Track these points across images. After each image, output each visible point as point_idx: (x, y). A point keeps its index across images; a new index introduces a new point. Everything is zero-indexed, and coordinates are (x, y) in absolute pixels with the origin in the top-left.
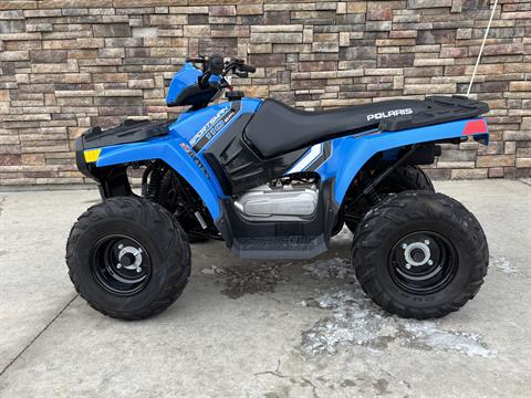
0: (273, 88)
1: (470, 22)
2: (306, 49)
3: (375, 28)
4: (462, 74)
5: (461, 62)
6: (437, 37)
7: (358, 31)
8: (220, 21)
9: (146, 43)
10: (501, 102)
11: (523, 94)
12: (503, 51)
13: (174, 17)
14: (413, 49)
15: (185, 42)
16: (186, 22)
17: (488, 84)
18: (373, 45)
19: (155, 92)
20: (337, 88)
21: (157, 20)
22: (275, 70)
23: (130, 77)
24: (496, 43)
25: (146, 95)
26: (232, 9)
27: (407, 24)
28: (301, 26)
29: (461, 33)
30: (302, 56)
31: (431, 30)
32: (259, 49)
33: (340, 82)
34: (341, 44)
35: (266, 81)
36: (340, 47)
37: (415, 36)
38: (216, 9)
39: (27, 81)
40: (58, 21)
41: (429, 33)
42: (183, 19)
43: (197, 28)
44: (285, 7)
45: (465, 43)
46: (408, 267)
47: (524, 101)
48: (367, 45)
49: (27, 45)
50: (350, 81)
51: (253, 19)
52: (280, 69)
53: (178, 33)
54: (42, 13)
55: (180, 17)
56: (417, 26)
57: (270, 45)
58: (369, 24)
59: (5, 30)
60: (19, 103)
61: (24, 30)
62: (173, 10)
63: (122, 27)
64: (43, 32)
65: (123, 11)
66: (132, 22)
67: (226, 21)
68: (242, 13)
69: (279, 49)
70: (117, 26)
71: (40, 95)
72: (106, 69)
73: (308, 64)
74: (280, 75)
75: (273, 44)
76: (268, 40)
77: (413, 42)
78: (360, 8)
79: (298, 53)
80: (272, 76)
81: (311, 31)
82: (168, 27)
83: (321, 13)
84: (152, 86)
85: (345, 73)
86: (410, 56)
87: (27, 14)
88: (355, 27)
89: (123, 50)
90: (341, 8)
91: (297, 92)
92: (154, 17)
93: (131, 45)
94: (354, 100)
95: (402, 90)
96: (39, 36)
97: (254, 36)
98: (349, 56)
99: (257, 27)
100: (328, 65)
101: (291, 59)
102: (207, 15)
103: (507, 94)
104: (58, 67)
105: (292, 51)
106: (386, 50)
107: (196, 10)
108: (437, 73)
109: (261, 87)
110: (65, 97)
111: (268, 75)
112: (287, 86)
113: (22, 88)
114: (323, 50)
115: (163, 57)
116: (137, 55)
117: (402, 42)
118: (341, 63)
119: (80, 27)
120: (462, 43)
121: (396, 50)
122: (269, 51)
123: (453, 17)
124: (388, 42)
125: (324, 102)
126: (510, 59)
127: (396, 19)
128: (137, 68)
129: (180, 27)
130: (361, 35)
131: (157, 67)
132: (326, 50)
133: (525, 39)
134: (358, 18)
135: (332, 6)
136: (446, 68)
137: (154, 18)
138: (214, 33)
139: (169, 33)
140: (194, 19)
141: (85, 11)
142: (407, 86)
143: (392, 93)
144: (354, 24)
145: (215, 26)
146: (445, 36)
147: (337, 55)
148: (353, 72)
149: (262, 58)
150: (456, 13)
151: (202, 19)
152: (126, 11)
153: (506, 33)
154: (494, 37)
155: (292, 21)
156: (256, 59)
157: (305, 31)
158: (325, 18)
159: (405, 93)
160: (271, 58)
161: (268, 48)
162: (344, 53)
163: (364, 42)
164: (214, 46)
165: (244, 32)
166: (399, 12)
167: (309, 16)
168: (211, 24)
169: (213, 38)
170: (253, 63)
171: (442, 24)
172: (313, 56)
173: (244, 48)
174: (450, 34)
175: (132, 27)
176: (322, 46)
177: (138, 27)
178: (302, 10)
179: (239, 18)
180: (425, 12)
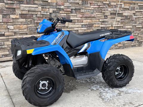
0: (28, 26)
1: (84, 8)
2: (39, 13)
3: (59, 8)
4: (82, 22)
5: (82, 19)
6: (76, 11)
7: (54, 8)
8: (9, 2)
11: (97, 28)
12: (92, 16)
17: (89, 25)
18: (59, 13)
22: (29, 20)
24: (90, 14)
27: (68, 7)
28: (37, 6)
29: (82, 11)
30: (38, 16)
32: (24, 12)
35: (26, 23)
36: (50, 13)
41: (74, 10)
45: (83, 13)
46: (116, 74)
48: (57, 13)
51: (21, 2)
52: (31, 19)
56: (71, 8)
57: (27, 11)
58: (58, 6)
67: (11, 2)
69: (30, 13)
73: (40, 18)
74: (31, 22)
77: (70, 12)
78: (55, 1)
79: (37, 14)
80: (28, 22)
81: (41, 7)
86: (69, 16)
88: (54, 7)
90: (49, 1)
91: (37, 27)
97: (22, 8)
99: (22, 5)
100: (46, 18)
101: (34, 16)
103: (93, 28)
105: (35, 13)
106: (62, 15)
108: (76, 22)
109: (25, 25)
111: (27, 21)
112: (33, 25)
117: (67, 12)
120: (82, 13)
121: (65, 15)
122: (27, 13)
123: (79, 6)
124: (63, 12)
126: (93, 18)
127: (65, 5)
132: (45, 14)
133: (96, 13)
134: (54, 4)
136: (79, 20)
138: (7, 6)
142: (69, 26)
143: (65, 28)
145: (7, 4)
146: (78, 11)
147: (49, 16)
149: (25, 15)
150: (80, 5)
151: (2, 1)
153: (92, 11)
154: (89, 12)
155: (34, 4)
156: (22, 16)
157: (39, 7)
158: (44, 3)
159: (69, 28)
160: (28, 15)
161: (27, 12)
162: (51, 15)
163: (56, 12)
164: (7, 11)
165: (18, 6)
166: (65, 3)
167: (39, 3)
168: (5, 3)
169: (6, 8)
170: (21, 17)
171: (77, 8)
172: (41, 15)
173: (18, 12)
174: (79, 11)
176: (44, 12)
178: (37, 1)
179: (16, 1)
180: (72, 4)
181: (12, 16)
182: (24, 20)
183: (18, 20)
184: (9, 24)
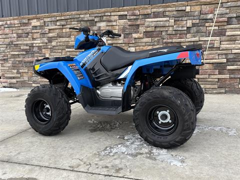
0: (155, 47)
2: (171, 29)
3: (205, 18)
6: (239, 21)
8: (132, 17)
9: (101, 29)
13: (113, 17)
14: (225, 27)
15: (117, 27)
18: (204, 26)
21: (106, 19)
22: (156, 39)
26: (137, 12)
27: (221, 15)
28: (168, 18)
30: (169, 32)
31: (236, 17)
32: (149, 29)
33: (187, 44)
34: (188, 26)
36: (187, 28)
37: (226, 20)
38: (130, 13)
39: (56, 45)
40: (69, 21)
41: (234, 19)
42: (117, 18)
43: (122, 21)
44: (161, 10)
46: (160, 122)
48: (201, 26)
49: (57, 31)
50: (192, 43)
51: (147, 16)
52: (158, 38)
53: (114, 24)
54: (63, 18)
55: (116, 17)
56: (227, 16)
58: (202, 16)
59: (50, 25)
60: (53, 54)
61: (56, 25)
62: (113, 14)
63: (92, 22)
64: (63, 25)
66: (96, 20)
67: (135, 17)
68: (142, 13)
69: (158, 29)
70: (90, 22)
71: (60, 51)
73: (172, 36)
74: (158, 42)
75: (155, 27)
76: (153, 25)
77: (226, 24)
78: (198, 8)
79: (167, 31)
80: (155, 42)
81: (173, 21)
82: (111, 21)
83: (178, 12)
85: (189, 40)
86: (224, 30)
87: (58, 18)
88: (195, 18)
90: (188, 9)
92: (105, 17)
93: (96, 29)
95: (219, 48)
96: (61, 27)
97: (147, 24)
98: (192, 31)
99: (148, 19)
100: (181, 36)
101: (163, 34)
102: (127, 15)
104: (67, 39)
105: (164, 30)
106: (210, 28)
107: (122, 13)
108: (238, 39)
110: (69, 51)
111: (153, 41)
112: (161, 46)
113: (54, 48)
114: (179, 29)
117: (219, 24)
118: (188, 35)
119: (76, 23)
121: (217, 28)
122: (154, 30)
124: (212, 24)
129: (115, 21)
130: (197, 21)
132: (180, 29)
134: (196, 13)
135: (183, 8)
138: (129, 23)
139: (110, 24)
140: (121, 17)
141: (78, 16)
142: (221, 46)
143: (214, 49)
144: (194, 16)
145: (130, 20)
147: (186, 31)
148: (193, 39)
149: (150, 33)
151: (125, 17)
152: (94, 15)
155: (165, 16)
156: (147, 34)
157: (170, 20)
158: (181, 14)
159: (221, 49)
160: (154, 33)
162: (190, 30)
163: (200, 24)
164: (129, 29)
165: (142, 22)
167: (172, 14)
169: (129, 25)
170: (146, 36)
173: (142, 29)
175: (96, 22)
176: (178, 27)
177: (98, 22)
178: (169, 11)
179: (140, 16)
180: (232, 9)
181: (135, 35)
182: (149, 40)
183: (142, 40)
184: (131, 45)
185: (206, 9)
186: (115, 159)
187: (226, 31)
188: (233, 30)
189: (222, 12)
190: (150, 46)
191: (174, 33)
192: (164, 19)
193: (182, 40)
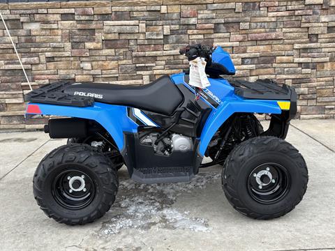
0: (120, 62)
1: (248, 18)
2: (142, 37)
3: (186, 23)
4: (245, 52)
5: (244, 44)
6: (227, 28)
7: (175, 25)
8: (83, 18)
9: (33, 33)
10: (271, 70)
11: (285, 65)
12: (270, 37)
13: (51, 16)
14: (212, 36)
15: (60, 32)
16: (60, 19)
17: (262, 58)
18: (186, 33)
19: (40, 66)
20: (164, 63)
21: (40, 18)
22: (122, 51)
23: (22, 57)
24: (266, 32)
25: (34, 68)
26: (90, 11)
27: (207, 20)
28: (137, 21)
29: (243, 25)
30: (139, 41)
31: (224, 24)
32: (110, 36)
33: (166, 58)
34: (165, 34)
35: (116, 58)
36: (164, 36)
37: (213, 27)
38: (80, 10)
41: (222, 25)
42: (58, 17)
43: (67, 23)
44: (126, 8)
45: (246, 32)
47: (286, 69)
48: (182, 33)
50: (172, 58)
51: (105, 17)
52: (124, 50)
53: (54, 26)
55: (55, 16)
56: (214, 21)
57: (117, 34)
58: (182, 20)
62: (50, 11)
63: (16, 22)
65: (16, 12)
66: (22, 19)
67: (87, 18)
68: (98, 13)
69: (123, 37)
70: (12, 22)
72: (5, 51)
73: (143, 46)
74: (125, 54)
75: (119, 33)
76: (116, 31)
77: (212, 31)
78: (176, 9)
79: (137, 39)
80: (120, 54)
81: (144, 25)
82: (48, 22)
83: (151, 13)
84: (37, 62)
85: (168, 53)
86: (210, 40)
88: (174, 22)
89: (16, 38)
90: (164, 9)
91: (137, 65)
92: (38, 15)
93: (22, 35)
94: (175, 70)
97: (106, 28)
98: (170, 41)
99: (108, 22)
100: (157, 47)
101: (132, 43)
102: (74, 14)
103: (274, 65)
105: (132, 37)
106: (194, 37)
107: (66, 11)
108: (228, 52)
109: (113, 62)
111: (117, 54)
112: (130, 61)
114: (153, 37)
115: (44, 42)
116: (27, 41)
117: (205, 32)
118: (165, 46)
120: (244, 32)
121: (201, 37)
122: (117, 38)
123: (237, 15)
124: (195, 31)
125: (155, 72)
126: (275, 42)
127: (200, 16)
128: (27, 50)
129: (56, 22)
130: (177, 27)
131: (41, 49)
132: (155, 37)
133: (284, 29)
134: (175, 16)
135: (158, 8)
136: (234, 48)
137: (37, 17)
138: (79, 26)
139: (48, 26)
140: (65, 17)
144: (172, 20)
145: (79, 21)
146: (233, 27)
147: (162, 41)
148: (173, 52)
149: (113, 42)
150: (239, 13)
151: (71, 17)
152: (18, 12)
153: (272, 26)
154: (264, 28)
155: (132, 18)
156: (108, 43)
157: (140, 24)
158: (153, 16)
160: (119, 42)
161: (116, 36)
162: (168, 39)
163: (180, 31)
164: (79, 35)
165: (100, 25)
166: (202, 12)
167: (142, 15)
168: (77, 20)
169: (79, 29)
170: (106, 46)
171: (230, 20)
172: (146, 41)
173: (100, 36)
174: (236, 26)
175: (22, 23)
176: (152, 34)
177: (27, 22)
178: (137, 11)
179: (95, 16)
180: (218, 12)
181: (89, 45)
182: (110, 52)
183: (101, 52)
184: (84, 59)
185: (187, 10)
186: (124, 237)
187: (213, 42)
188: (221, 40)
189: (207, 15)
190: (113, 60)
191: (146, 43)
192: (132, 22)
193: (158, 53)
